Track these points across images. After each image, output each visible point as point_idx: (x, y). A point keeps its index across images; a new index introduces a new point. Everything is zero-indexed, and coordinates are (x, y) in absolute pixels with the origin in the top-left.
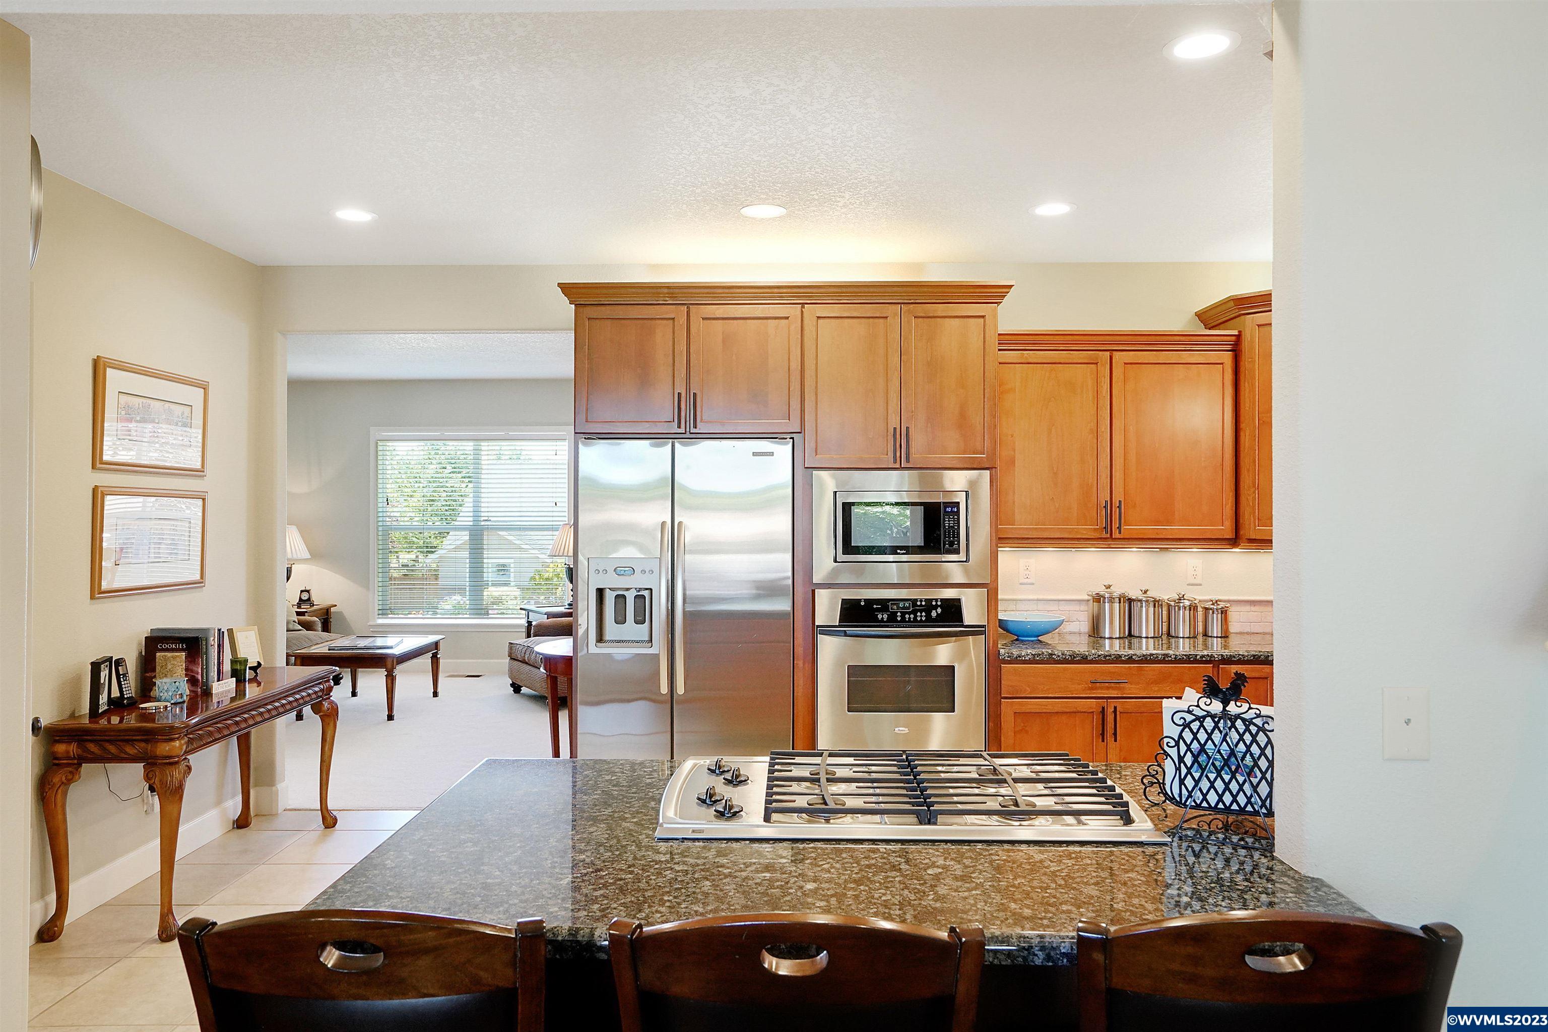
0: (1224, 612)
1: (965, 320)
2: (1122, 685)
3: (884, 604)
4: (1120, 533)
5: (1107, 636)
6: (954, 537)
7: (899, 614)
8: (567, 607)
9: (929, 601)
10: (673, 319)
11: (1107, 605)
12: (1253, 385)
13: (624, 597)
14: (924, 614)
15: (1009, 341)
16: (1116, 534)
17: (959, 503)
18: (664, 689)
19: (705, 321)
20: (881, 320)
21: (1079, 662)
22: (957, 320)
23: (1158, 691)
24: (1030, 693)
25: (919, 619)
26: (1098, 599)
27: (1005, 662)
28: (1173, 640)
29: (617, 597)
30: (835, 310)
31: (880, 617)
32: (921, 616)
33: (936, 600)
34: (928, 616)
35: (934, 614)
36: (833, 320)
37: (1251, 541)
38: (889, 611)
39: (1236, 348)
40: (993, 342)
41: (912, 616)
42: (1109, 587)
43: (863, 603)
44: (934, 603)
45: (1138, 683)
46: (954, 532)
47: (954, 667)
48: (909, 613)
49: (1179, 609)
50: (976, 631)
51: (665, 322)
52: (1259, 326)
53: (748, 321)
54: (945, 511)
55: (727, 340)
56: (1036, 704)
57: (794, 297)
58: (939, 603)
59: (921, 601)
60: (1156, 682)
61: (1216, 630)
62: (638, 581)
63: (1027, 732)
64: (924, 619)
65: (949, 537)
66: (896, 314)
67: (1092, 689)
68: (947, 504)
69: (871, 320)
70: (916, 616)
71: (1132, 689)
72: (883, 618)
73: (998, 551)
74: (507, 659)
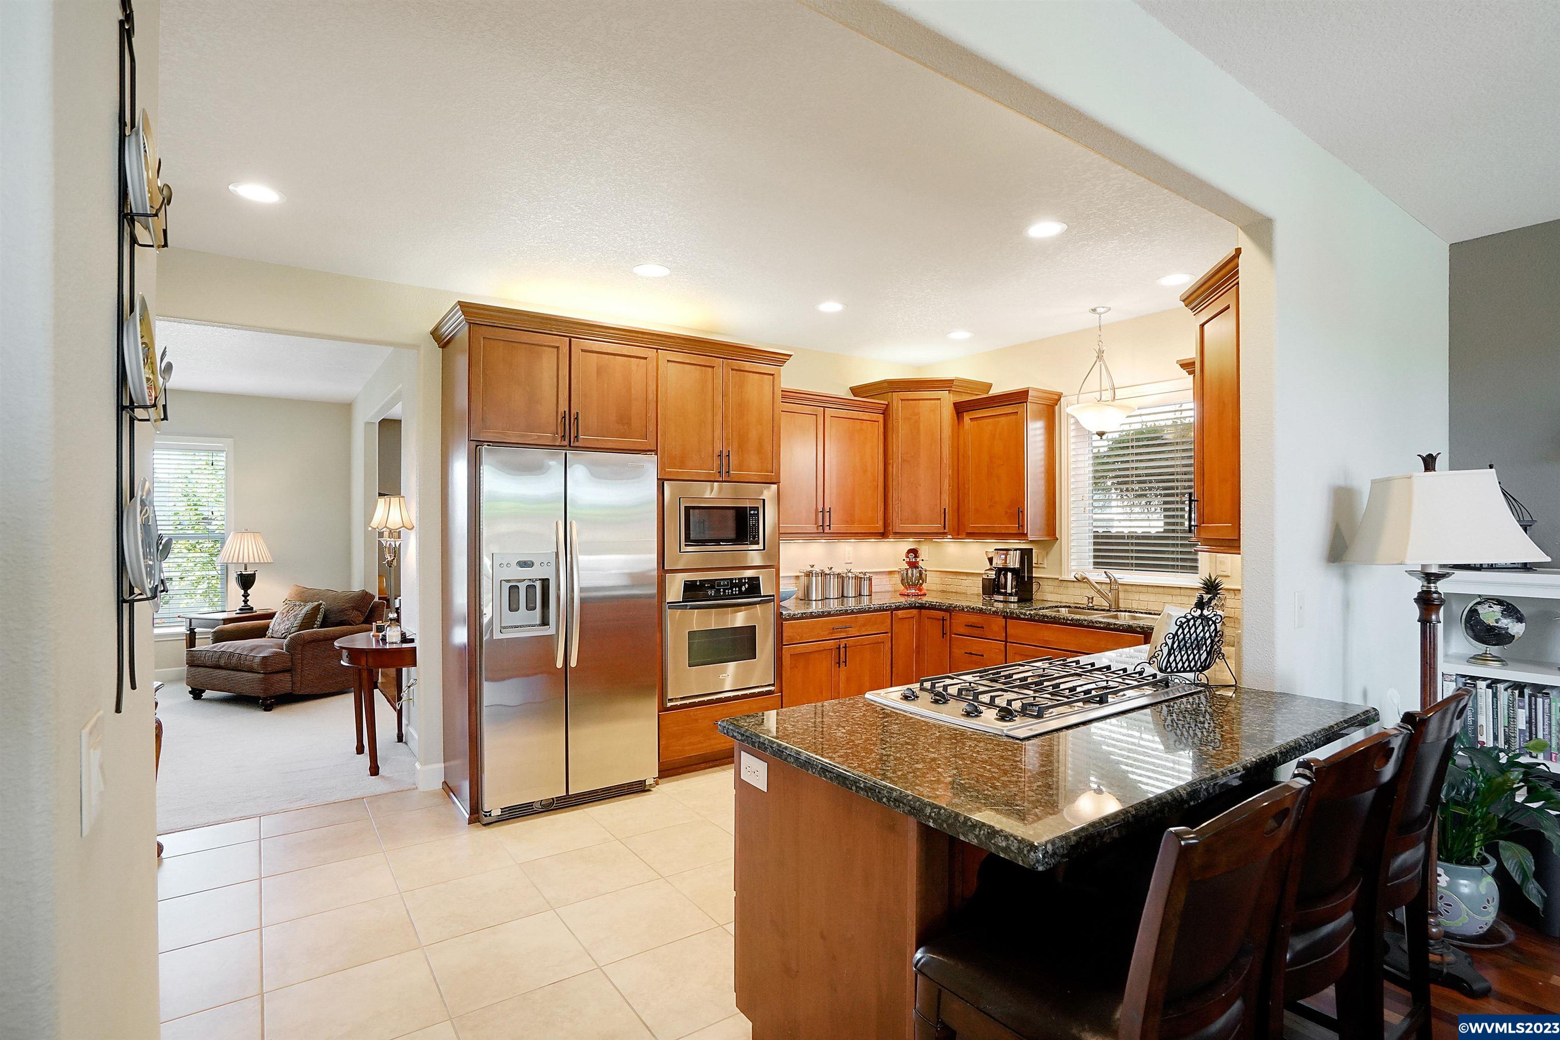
0: (870, 579)
1: (762, 375)
2: (847, 629)
3: (712, 583)
4: (830, 529)
5: (814, 599)
6: (755, 532)
7: (722, 590)
8: (238, 611)
9: (740, 579)
10: (558, 348)
11: (814, 578)
12: (898, 436)
13: (517, 587)
14: (737, 589)
15: (789, 396)
16: (827, 530)
17: (758, 507)
18: (560, 664)
19: (583, 353)
20: (710, 369)
21: (826, 616)
22: (757, 375)
23: (866, 630)
24: (799, 640)
25: (734, 593)
26: (809, 574)
27: (787, 620)
28: (846, 599)
29: (511, 587)
30: (679, 357)
31: (709, 593)
32: (736, 591)
33: (745, 578)
34: (740, 590)
35: (743, 589)
36: (677, 364)
37: (896, 533)
38: (715, 588)
39: (886, 412)
40: (779, 394)
41: (730, 591)
42: (813, 566)
43: (698, 584)
44: (743, 581)
45: (855, 627)
46: (755, 529)
47: (755, 626)
48: (728, 589)
49: (849, 579)
50: (769, 599)
51: (550, 349)
52: (902, 400)
53: (617, 357)
54: (750, 513)
55: (600, 371)
56: (805, 647)
57: (650, 342)
58: (747, 581)
59: (736, 579)
60: (864, 625)
61: (865, 592)
62: (536, 573)
63: (797, 667)
64: (737, 592)
65: (753, 532)
66: (719, 365)
67: (832, 633)
68: (751, 508)
69: (703, 368)
70: (732, 591)
71: (853, 631)
72: (711, 594)
73: (779, 543)
74: (185, 666)
